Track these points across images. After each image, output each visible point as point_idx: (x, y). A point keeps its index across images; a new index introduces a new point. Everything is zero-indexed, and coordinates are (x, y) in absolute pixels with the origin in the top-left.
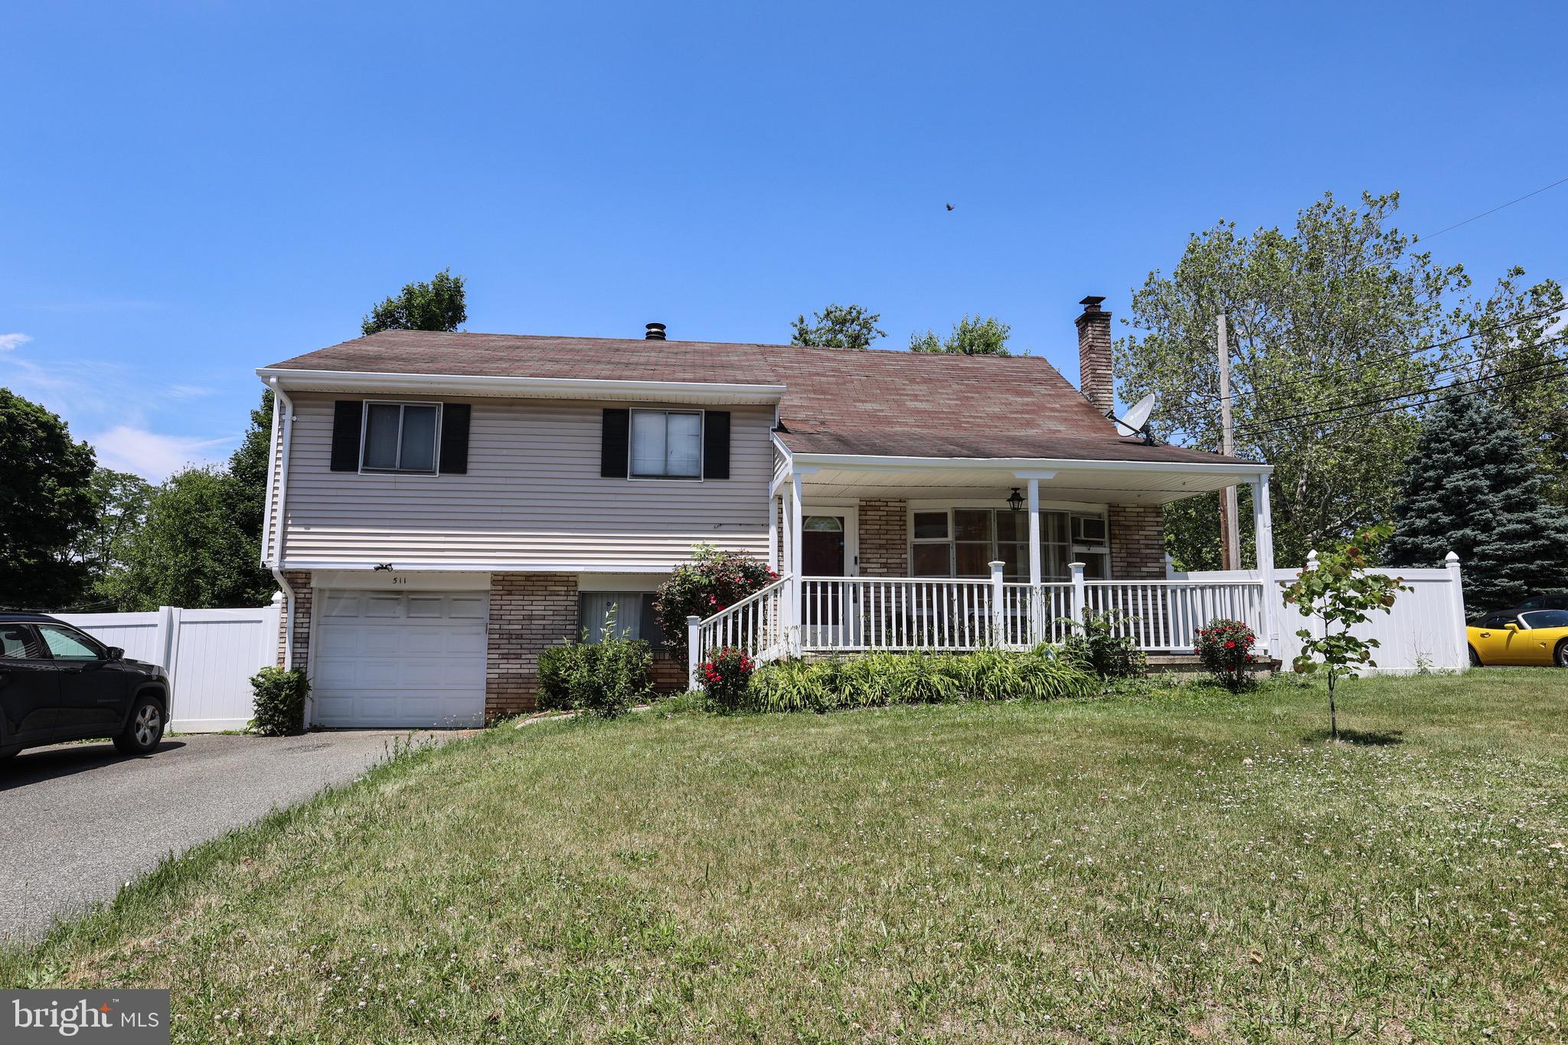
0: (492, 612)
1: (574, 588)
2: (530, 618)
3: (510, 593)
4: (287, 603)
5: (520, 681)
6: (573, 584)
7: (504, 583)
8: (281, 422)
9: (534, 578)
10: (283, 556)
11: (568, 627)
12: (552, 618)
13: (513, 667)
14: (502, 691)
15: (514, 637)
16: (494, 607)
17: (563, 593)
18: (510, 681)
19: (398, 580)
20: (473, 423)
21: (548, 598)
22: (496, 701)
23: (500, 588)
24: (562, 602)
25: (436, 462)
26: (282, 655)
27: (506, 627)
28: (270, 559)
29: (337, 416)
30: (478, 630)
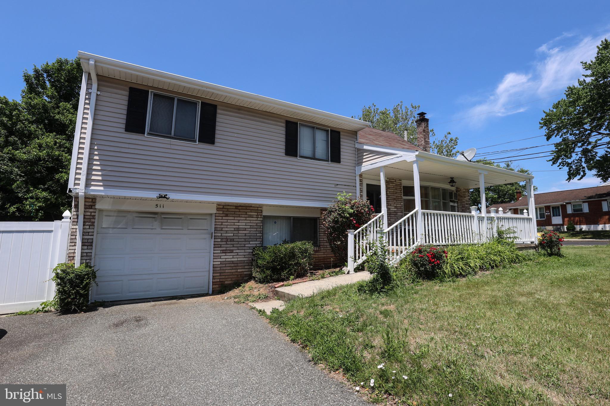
0: (217, 226)
1: (261, 214)
2: (238, 229)
3: (227, 215)
5: (232, 265)
6: (260, 211)
7: (224, 210)
9: (240, 208)
10: (87, 185)
11: (258, 235)
12: (249, 230)
14: (222, 271)
15: (229, 240)
16: (218, 223)
17: (255, 216)
18: (227, 265)
19: (159, 206)
20: (218, 116)
21: (247, 219)
22: (219, 277)
23: (222, 212)
24: (255, 221)
25: (197, 135)
26: (72, 255)
27: (224, 235)
28: (76, 187)
29: (130, 97)
30: (208, 236)
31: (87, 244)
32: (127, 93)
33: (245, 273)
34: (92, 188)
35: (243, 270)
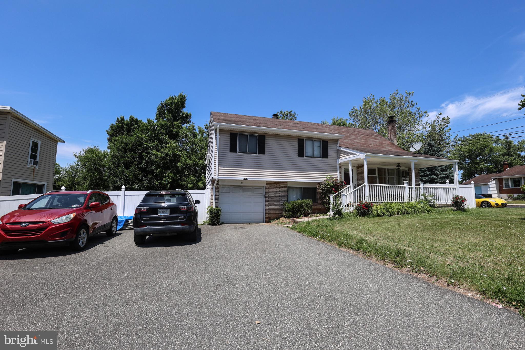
0: (266, 192)
2: (276, 193)
3: (271, 187)
4: (213, 189)
5: (274, 210)
6: (286, 185)
7: (269, 184)
8: (216, 138)
9: (277, 183)
11: (285, 196)
12: (281, 193)
13: (272, 207)
14: (269, 213)
15: (272, 198)
16: (267, 190)
17: (284, 187)
18: (271, 210)
19: (242, 183)
20: (266, 140)
21: (280, 188)
22: (268, 215)
23: (268, 185)
24: (284, 189)
25: (257, 151)
26: (212, 203)
27: (270, 196)
28: (215, 176)
29: (231, 137)
30: (263, 196)
31: (216, 199)
32: (229, 135)
33: (280, 214)
34: (220, 176)
35: (279, 212)
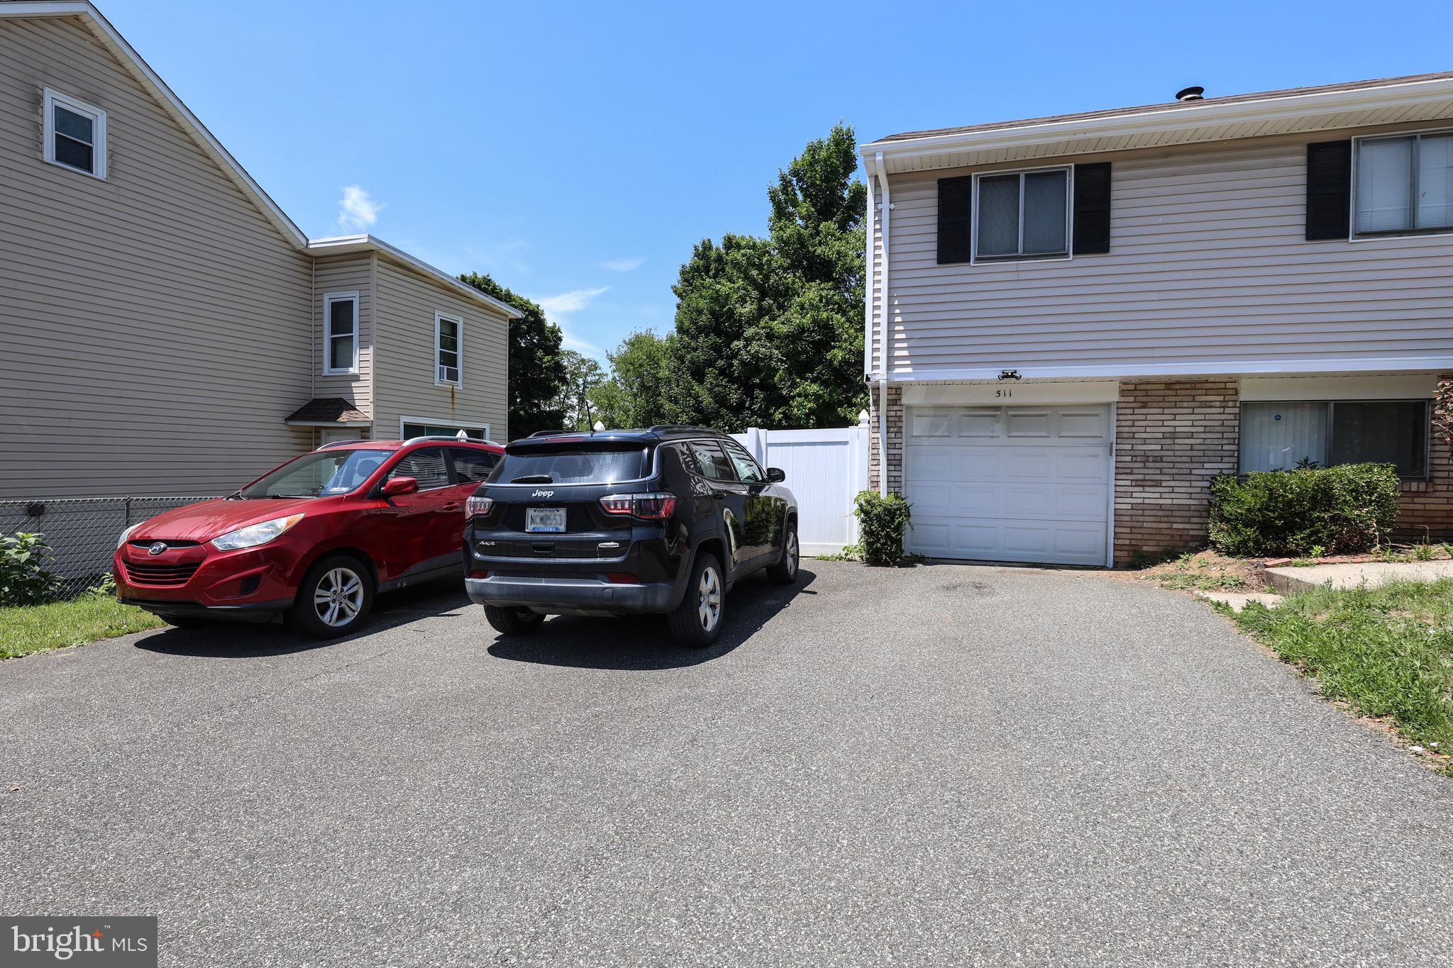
0: (1121, 429)
1: (1234, 398)
2: (1173, 436)
3: (1144, 406)
4: (878, 421)
5: (1160, 513)
6: (1231, 392)
7: (1136, 393)
8: (878, 212)
9: (1178, 386)
10: (890, 367)
11: (1225, 448)
12: (1203, 436)
13: (1151, 496)
14: (1135, 524)
15: (1151, 459)
16: (1124, 423)
17: (1218, 404)
18: (1147, 513)
19: (1002, 393)
20: (1115, 185)
21: (1196, 411)
22: (1129, 536)
23: (1132, 399)
24: (1217, 416)
25: (1069, 242)
26: (875, 479)
27: (1139, 447)
28: (875, 371)
29: (941, 197)
30: (1101, 451)
31: (893, 462)
32: (935, 193)
33: (1191, 533)
34: (897, 370)
35: (1188, 526)
